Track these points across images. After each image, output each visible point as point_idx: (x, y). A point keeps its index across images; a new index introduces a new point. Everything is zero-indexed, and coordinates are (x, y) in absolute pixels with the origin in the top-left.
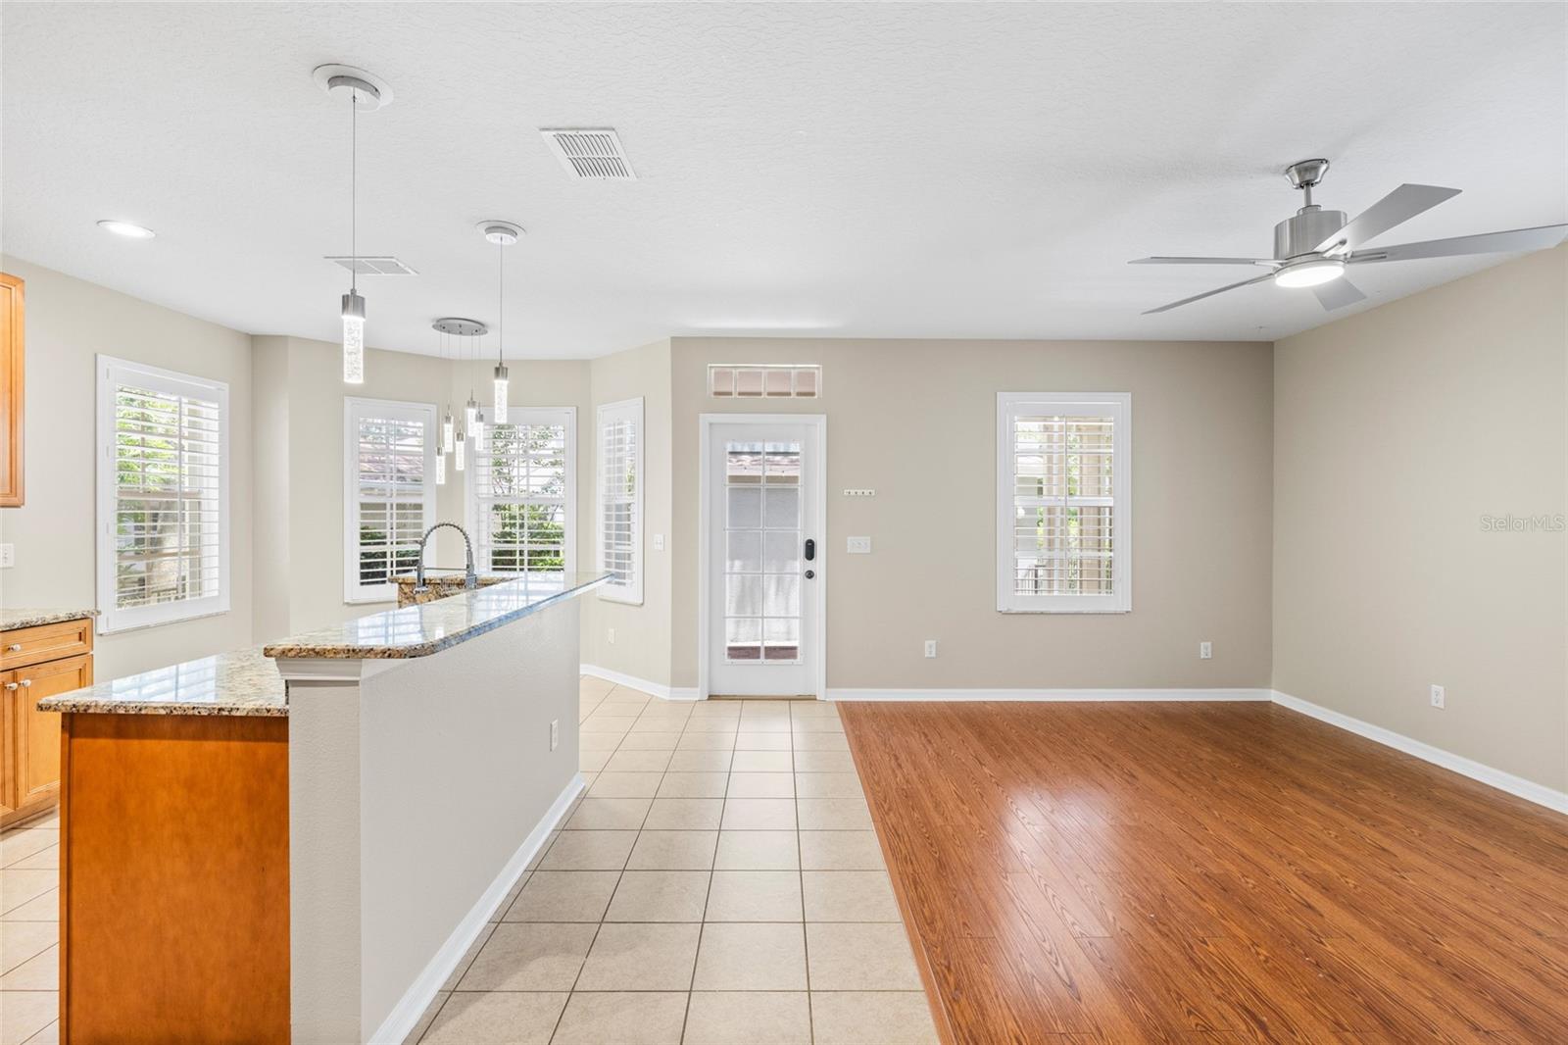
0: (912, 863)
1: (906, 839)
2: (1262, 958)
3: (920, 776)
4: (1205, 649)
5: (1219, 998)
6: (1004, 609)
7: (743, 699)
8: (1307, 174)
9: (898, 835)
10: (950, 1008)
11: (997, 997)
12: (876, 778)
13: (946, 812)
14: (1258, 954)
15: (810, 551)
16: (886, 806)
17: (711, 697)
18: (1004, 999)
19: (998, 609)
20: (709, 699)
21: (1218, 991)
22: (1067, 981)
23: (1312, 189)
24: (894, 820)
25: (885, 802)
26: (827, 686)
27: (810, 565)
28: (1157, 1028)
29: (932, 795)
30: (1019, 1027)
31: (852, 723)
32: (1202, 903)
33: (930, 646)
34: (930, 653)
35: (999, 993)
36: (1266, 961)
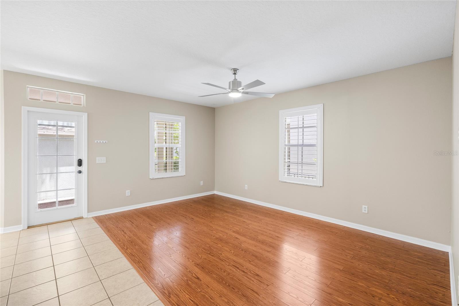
0: (141, 262)
1: (136, 255)
2: (233, 253)
3: (134, 235)
4: (202, 183)
5: (228, 265)
6: (152, 178)
7: (47, 224)
8: (235, 71)
9: (133, 256)
10: (169, 300)
11: (180, 290)
12: (118, 239)
13: (146, 243)
14: (232, 252)
15: (80, 162)
16: (125, 248)
17: (29, 227)
18: (183, 290)
19: (150, 178)
20: (28, 228)
21: (228, 264)
22: (196, 277)
23: (236, 75)
24: (130, 251)
25: (125, 246)
26: (88, 212)
27: (80, 168)
28: (219, 279)
29: (140, 239)
30: (189, 295)
31: (102, 223)
32: (217, 245)
33: (128, 192)
34: (128, 194)
35: (181, 289)
36: (234, 253)
